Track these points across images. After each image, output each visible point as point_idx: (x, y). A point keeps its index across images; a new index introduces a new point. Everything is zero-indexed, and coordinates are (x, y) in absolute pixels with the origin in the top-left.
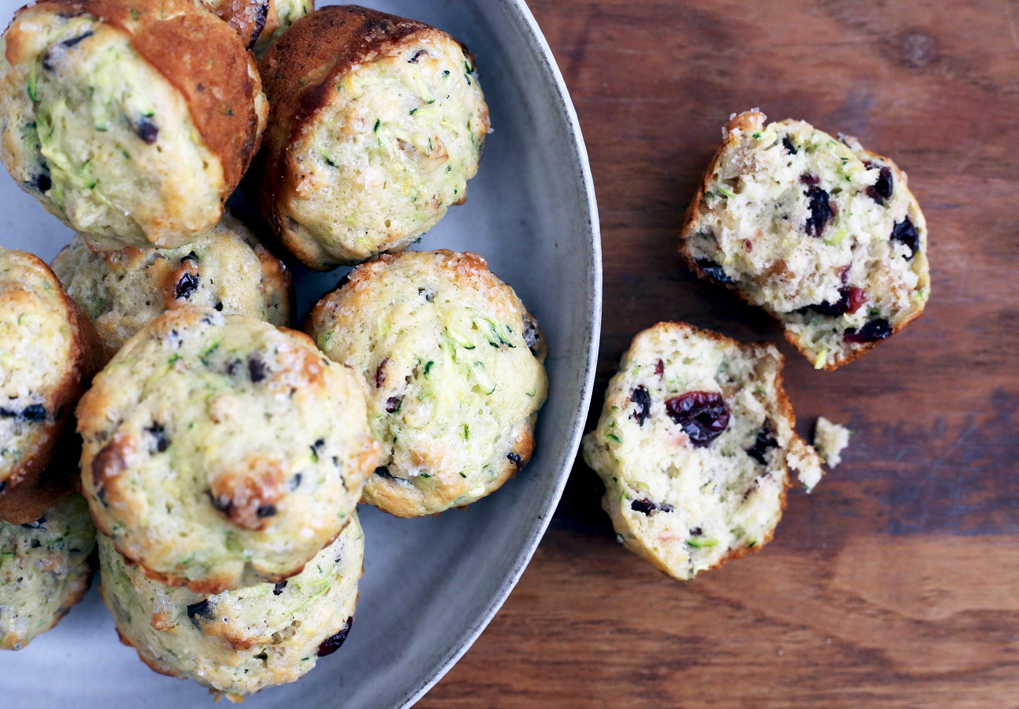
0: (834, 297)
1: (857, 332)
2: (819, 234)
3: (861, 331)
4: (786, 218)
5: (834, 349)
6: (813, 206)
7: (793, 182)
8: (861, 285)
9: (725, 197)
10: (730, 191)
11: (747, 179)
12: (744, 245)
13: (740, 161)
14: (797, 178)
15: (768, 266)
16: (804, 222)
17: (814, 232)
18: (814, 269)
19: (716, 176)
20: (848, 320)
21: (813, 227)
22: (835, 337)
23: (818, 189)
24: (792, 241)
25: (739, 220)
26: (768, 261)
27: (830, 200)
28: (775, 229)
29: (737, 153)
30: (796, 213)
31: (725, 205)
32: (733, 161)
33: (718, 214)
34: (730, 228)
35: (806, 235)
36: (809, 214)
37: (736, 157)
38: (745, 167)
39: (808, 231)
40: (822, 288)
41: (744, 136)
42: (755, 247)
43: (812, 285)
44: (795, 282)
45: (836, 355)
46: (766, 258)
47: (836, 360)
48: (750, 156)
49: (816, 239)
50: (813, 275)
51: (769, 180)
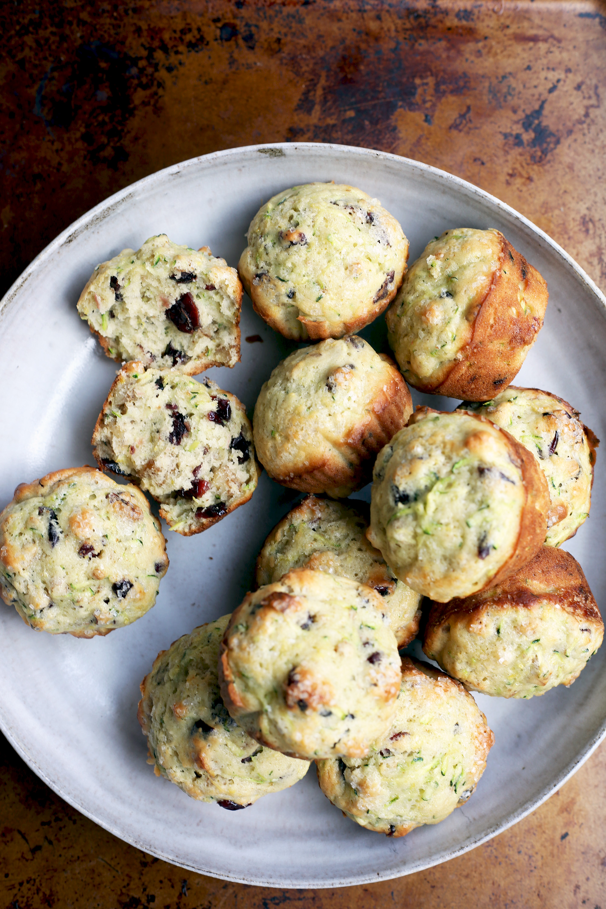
0: (188, 486)
1: (203, 511)
2: (178, 443)
3: (206, 511)
4: (158, 432)
5: (190, 521)
6: (175, 424)
7: (159, 407)
8: (207, 479)
9: (115, 417)
10: (118, 413)
11: (129, 405)
12: (130, 449)
13: (125, 393)
14: (163, 405)
15: (143, 463)
16: (168, 435)
17: (175, 441)
18: (175, 466)
19: (110, 403)
20: (198, 502)
21: (174, 438)
22: (190, 514)
23: (178, 412)
24: (161, 448)
25: (124, 432)
26: (144, 460)
27: (185, 420)
28: (152, 440)
29: (123, 387)
30: (163, 429)
31: (115, 422)
32: (120, 393)
33: (111, 428)
34: (118, 437)
35: (169, 444)
36: (172, 429)
37: (123, 390)
38: (129, 397)
39: (171, 441)
40: (180, 479)
41: (128, 376)
42: (137, 451)
43: (173, 477)
44: (161, 474)
45: (190, 525)
46: (143, 458)
47: (190, 529)
48: (131, 389)
49: (176, 446)
50: (173, 471)
51: (143, 406)
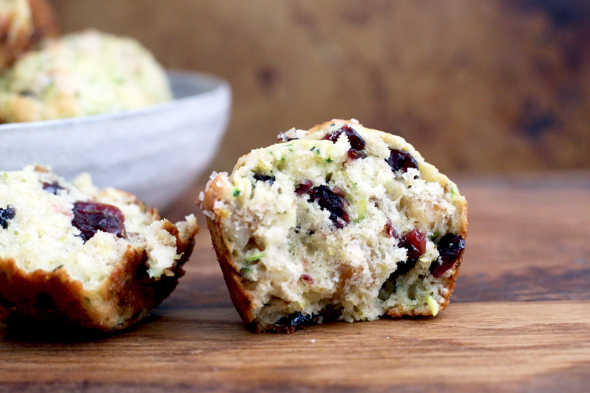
0: (402, 255)
1: (441, 262)
2: (347, 220)
3: (442, 259)
4: (312, 232)
5: (434, 289)
6: (323, 205)
7: (294, 201)
8: (410, 227)
9: (257, 261)
10: (257, 254)
11: (260, 232)
12: (304, 281)
13: (242, 224)
14: (294, 196)
15: (337, 279)
16: (330, 222)
17: (343, 222)
18: (368, 248)
19: (235, 253)
20: (426, 260)
21: (339, 219)
22: (426, 280)
23: (315, 188)
24: (335, 244)
25: (285, 267)
26: (333, 275)
27: (331, 188)
28: (311, 248)
29: (233, 220)
30: (317, 221)
31: (263, 268)
32: (238, 229)
33: (265, 278)
34: (285, 280)
35: (340, 230)
36: (327, 213)
37: (237, 223)
38: (250, 225)
39: (339, 226)
40: (388, 256)
41: (226, 203)
42: (312, 276)
43: (379, 261)
44: (366, 271)
45: (439, 292)
46: (328, 275)
47: (443, 296)
48: (246, 213)
49: (349, 226)
50: (373, 253)
51: (277, 217)
